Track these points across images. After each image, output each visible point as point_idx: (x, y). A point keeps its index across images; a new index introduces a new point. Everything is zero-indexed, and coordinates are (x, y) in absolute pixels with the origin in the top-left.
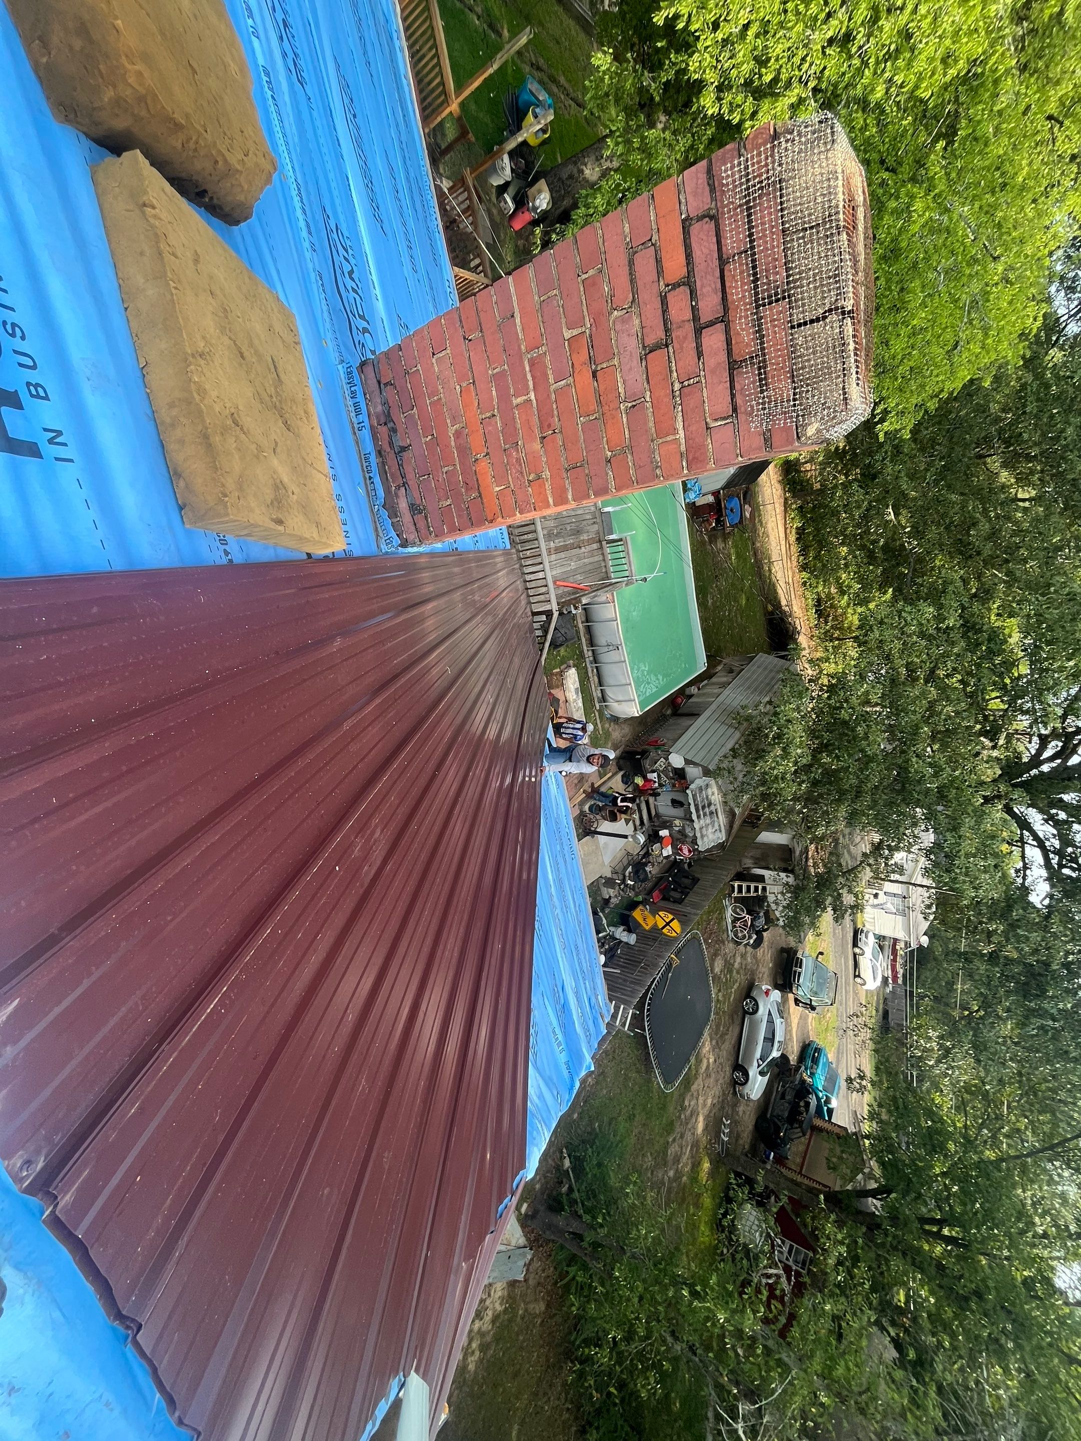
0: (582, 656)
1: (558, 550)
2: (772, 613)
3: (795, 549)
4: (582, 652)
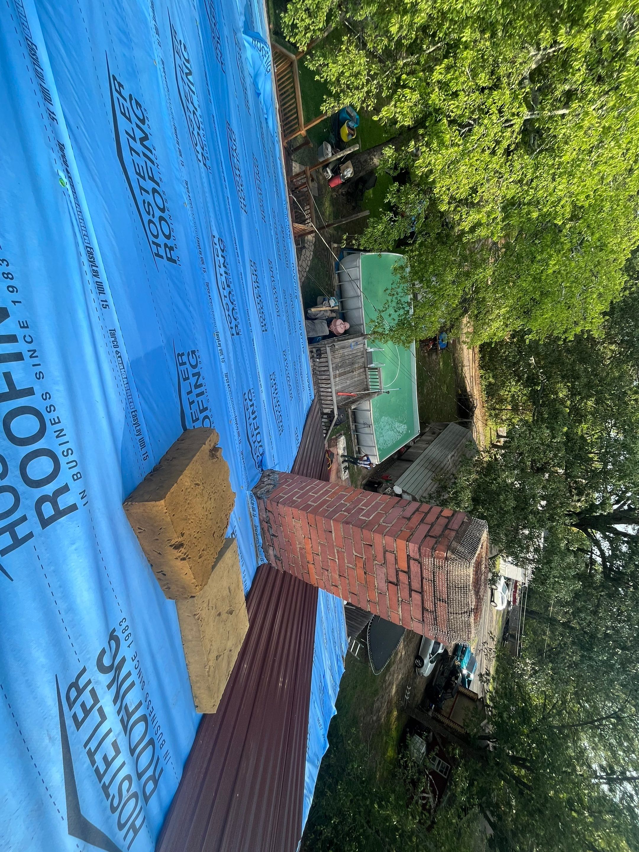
0: (349, 428)
1: (340, 375)
2: (460, 395)
4: (349, 426)
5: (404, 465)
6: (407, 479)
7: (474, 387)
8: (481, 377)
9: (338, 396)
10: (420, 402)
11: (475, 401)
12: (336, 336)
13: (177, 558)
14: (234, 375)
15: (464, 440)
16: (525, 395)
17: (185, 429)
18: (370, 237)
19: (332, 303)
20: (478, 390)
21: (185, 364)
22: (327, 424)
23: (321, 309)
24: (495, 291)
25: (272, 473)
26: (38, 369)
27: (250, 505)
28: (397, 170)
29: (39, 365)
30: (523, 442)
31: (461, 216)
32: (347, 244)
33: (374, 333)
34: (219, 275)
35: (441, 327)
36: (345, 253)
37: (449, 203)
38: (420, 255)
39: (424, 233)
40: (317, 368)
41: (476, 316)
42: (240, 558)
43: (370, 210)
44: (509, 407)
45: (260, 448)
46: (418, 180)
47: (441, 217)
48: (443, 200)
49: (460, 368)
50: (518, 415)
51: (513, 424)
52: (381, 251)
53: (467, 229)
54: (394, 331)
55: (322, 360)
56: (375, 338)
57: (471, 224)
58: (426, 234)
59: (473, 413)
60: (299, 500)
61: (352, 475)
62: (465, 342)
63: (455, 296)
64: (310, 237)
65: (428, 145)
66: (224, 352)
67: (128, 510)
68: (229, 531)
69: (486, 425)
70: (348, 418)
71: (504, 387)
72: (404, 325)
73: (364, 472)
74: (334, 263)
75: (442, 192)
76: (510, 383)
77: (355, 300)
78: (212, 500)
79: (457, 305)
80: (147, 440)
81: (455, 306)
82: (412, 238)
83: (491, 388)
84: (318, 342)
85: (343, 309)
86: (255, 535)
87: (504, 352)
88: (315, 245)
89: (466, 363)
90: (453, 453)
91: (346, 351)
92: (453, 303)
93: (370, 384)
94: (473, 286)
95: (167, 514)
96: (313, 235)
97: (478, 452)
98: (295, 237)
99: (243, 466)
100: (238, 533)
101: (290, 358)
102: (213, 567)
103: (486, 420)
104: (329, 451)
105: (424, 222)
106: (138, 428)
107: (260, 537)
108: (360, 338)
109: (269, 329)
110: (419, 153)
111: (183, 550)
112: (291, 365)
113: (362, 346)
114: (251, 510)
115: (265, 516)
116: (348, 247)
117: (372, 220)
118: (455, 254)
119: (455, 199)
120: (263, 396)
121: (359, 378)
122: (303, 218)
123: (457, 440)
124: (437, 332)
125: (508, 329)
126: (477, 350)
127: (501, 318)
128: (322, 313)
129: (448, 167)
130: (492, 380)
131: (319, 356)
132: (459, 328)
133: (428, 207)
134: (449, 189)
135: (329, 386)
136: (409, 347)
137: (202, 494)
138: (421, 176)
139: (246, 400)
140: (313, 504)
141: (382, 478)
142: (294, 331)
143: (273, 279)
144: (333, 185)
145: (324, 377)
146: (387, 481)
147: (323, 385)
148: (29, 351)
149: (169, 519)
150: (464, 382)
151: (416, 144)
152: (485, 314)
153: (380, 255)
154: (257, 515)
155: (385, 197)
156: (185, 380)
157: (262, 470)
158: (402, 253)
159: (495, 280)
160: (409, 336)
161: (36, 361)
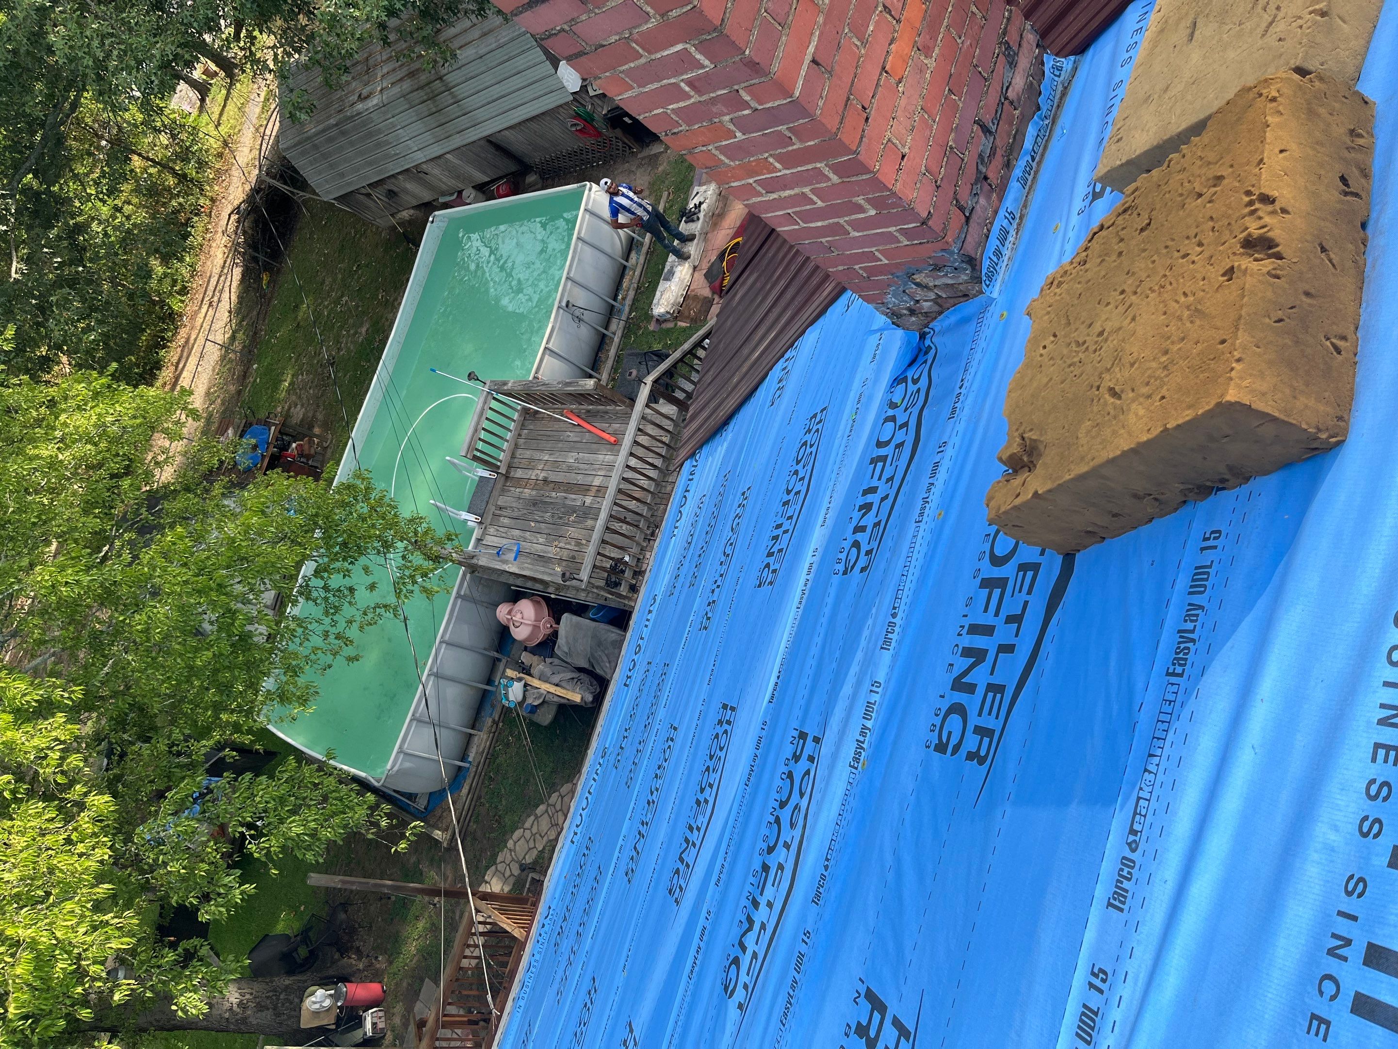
0: (629, 329)
1: (584, 489)
2: (267, 268)
3: (171, 355)
4: (625, 336)
5: (517, 142)
6: (528, 94)
7: (217, 271)
8: (184, 291)
9: (618, 437)
10: (394, 307)
11: (231, 228)
12: (547, 600)
13: (1284, 211)
14: (866, 633)
15: (312, 129)
16: (76, 177)
17: (1069, 558)
18: (334, 814)
19: (515, 692)
20: (209, 255)
21: (978, 730)
22: (685, 370)
23: (552, 689)
24: (46, 516)
25: (899, 316)
26: (1350, 905)
27: (1007, 252)
28: (186, 950)
29: (1341, 913)
30: (140, 41)
31: (63, 759)
32: (404, 824)
33: (437, 559)
34: (778, 906)
35: (242, 486)
36: (421, 804)
37: (81, 806)
38: (218, 708)
39: (183, 760)
40: (639, 537)
41: (128, 471)
42: (1115, 111)
43: (303, 881)
44: (137, 162)
45: (897, 399)
46: (141, 901)
47: (118, 778)
48: (96, 820)
49: (237, 346)
50: (120, 128)
51: (146, 106)
52: (322, 767)
53: (60, 718)
54: (379, 538)
55: (615, 554)
56: (440, 543)
57: (43, 724)
58: (179, 754)
59: (250, 199)
60: (860, 200)
61: (684, 187)
62: (194, 414)
63: (165, 556)
64: (495, 885)
65: (80, 974)
66: (860, 710)
67: (1340, 418)
68: (1102, 209)
69: (226, 144)
70: (618, 359)
71: (129, 232)
72: (345, 544)
73: (642, 180)
74: (465, 791)
75: (90, 842)
76: (106, 235)
77: (450, 669)
78: (1097, 328)
79: (172, 526)
80: (1183, 582)
81: (179, 529)
82: (222, 759)
83: (167, 244)
84: (602, 607)
85: (495, 662)
86: (1038, 157)
87: (88, 329)
88: (493, 861)
89: (213, 354)
90: (360, 106)
91: (538, 544)
92: (181, 538)
93: (512, 426)
94: (105, 558)
95: (1237, 355)
96: (484, 888)
97: (282, 75)
98: (535, 904)
99: (969, 377)
100: (1082, 189)
101: (698, 604)
102: (1199, 128)
103: (220, 155)
104: (713, 290)
105: (169, 789)
106: (1190, 626)
107: (1028, 144)
108: (483, 561)
109: (716, 705)
110: (110, 964)
111: (1253, 228)
112: (705, 582)
113: (489, 540)
114: (1011, 239)
115: (982, 201)
116: (407, 817)
117: (310, 856)
118: (120, 667)
119: (60, 809)
120: (817, 537)
121: (537, 455)
122: (493, 941)
123: (330, 140)
124: (260, 478)
125: (52, 391)
126: (166, 374)
127: (58, 434)
128: (556, 679)
129: (48, 894)
130: (158, 268)
131: (617, 569)
132: (193, 461)
133: (143, 821)
134: (68, 841)
135: (630, 475)
136: (358, 475)
137: (1117, 359)
138: (128, 906)
139: (868, 553)
140: (826, 171)
141: (599, 134)
142: (653, 668)
143: (643, 830)
144: (374, 989)
145: (632, 505)
146: (588, 119)
147: (644, 483)
148: (1345, 959)
149: (1243, 337)
150: (240, 297)
151: (112, 992)
152: (100, 465)
153: (330, 755)
154: (1002, 213)
155: (248, 899)
156: (998, 689)
157: (923, 336)
158: (264, 734)
159: (35, 547)
160: (344, 505)
161: (1343, 927)
